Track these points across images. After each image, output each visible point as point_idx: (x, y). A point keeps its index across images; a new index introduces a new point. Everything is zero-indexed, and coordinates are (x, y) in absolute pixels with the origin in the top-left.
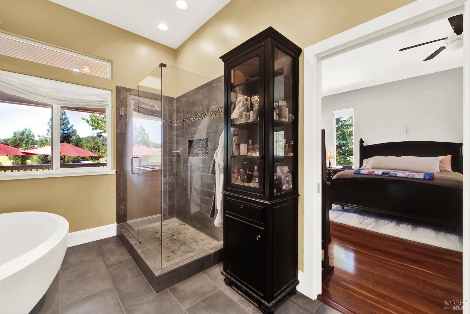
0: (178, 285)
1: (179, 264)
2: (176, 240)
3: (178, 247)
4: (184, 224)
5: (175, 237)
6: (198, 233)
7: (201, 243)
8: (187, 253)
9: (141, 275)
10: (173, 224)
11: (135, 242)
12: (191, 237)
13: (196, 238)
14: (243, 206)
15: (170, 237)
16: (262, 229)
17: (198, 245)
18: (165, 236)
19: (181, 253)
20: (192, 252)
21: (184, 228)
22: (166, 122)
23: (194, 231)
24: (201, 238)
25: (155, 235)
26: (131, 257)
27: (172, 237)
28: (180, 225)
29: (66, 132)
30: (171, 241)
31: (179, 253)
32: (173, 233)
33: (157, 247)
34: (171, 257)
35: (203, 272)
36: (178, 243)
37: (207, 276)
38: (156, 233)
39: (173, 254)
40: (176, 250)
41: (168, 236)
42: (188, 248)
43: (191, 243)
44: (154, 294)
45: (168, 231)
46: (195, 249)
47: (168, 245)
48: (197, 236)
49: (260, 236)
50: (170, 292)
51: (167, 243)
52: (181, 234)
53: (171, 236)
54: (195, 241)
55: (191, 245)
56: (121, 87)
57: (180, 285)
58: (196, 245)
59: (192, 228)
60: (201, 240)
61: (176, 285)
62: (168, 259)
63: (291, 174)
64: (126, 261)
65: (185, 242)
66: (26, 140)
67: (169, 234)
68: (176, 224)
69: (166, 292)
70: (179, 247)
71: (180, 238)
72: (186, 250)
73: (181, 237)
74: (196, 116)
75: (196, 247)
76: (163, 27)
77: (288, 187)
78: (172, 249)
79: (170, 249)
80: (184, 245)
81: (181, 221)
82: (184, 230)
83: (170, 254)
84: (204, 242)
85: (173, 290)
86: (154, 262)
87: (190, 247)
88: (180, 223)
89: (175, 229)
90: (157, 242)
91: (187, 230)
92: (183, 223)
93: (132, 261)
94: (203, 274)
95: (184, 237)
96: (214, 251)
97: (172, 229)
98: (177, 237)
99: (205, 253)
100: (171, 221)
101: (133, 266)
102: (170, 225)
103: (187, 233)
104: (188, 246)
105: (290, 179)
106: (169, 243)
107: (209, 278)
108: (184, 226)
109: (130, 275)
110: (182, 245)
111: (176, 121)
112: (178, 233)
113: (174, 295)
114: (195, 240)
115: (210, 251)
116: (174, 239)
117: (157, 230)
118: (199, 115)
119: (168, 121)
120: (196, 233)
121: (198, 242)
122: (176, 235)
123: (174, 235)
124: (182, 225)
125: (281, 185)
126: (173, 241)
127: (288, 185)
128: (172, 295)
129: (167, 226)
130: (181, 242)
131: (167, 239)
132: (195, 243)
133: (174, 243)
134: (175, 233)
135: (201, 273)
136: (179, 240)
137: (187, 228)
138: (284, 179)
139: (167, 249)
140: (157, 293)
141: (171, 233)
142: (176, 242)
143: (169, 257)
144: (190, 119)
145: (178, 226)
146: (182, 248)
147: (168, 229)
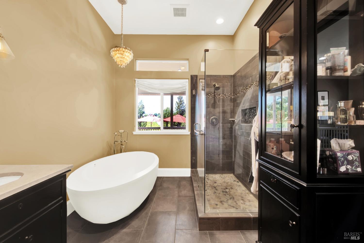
0: (216, 232)
1: (218, 214)
2: (227, 193)
3: (226, 200)
4: (239, 181)
5: (227, 190)
6: (248, 193)
7: (247, 203)
8: (232, 207)
9: (195, 211)
10: (229, 178)
11: (196, 185)
12: (240, 194)
13: (244, 197)
14: (275, 179)
15: (223, 189)
16: (298, 215)
17: (244, 204)
18: (220, 187)
19: (227, 205)
20: (237, 209)
21: (237, 185)
22: (224, 96)
23: (244, 190)
24: (249, 199)
25: (213, 184)
26: (193, 195)
27: (225, 190)
28: (235, 181)
29: (183, 108)
30: (223, 192)
31: (226, 205)
32: (227, 186)
33: (212, 193)
34: (218, 206)
35: (241, 232)
36: (228, 196)
37: (244, 238)
38: (215, 182)
39: (221, 204)
40: (224, 201)
41: (222, 187)
42: (235, 203)
43: (238, 200)
44: (197, 230)
45: (224, 183)
46: (240, 206)
47: (219, 195)
48: (246, 195)
49: (294, 223)
50: (208, 235)
51: (220, 193)
52: (233, 189)
53: (225, 188)
54: (242, 200)
55: (237, 202)
56: (194, 75)
57: (218, 233)
58: (242, 203)
59: (243, 186)
60: (248, 201)
61: (215, 232)
62: (215, 206)
63: (358, 151)
64: (189, 196)
65: (234, 197)
66: (168, 114)
67: (223, 186)
68: (232, 180)
69: (206, 234)
70: (228, 200)
71: (231, 193)
72: (232, 205)
73: (232, 191)
74: (247, 88)
75: (242, 206)
76: (220, 21)
77: (352, 170)
78: (222, 200)
79: (220, 199)
80: (232, 199)
81: (236, 178)
82: (236, 187)
83: (219, 203)
84: (251, 203)
85: (212, 235)
86: (202, 205)
87: (237, 204)
88: (235, 179)
89: (229, 184)
90: (213, 190)
91: (239, 187)
92: (237, 180)
93: (193, 198)
94: (240, 233)
95: (235, 193)
96: (254, 216)
97: (227, 183)
98: (229, 191)
99: (245, 214)
100: (229, 176)
101: (192, 202)
102: (226, 179)
103: (238, 190)
104: (235, 202)
105: (355, 158)
106: (221, 193)
107: (244, 241)
108: (237, 183)
109: (188, 208)
110: (230, 199)
111: (233, 94)
112: (231, 187)
113: (210, 240)
114: (243, 198)
115: (250, 214)
116: (226, 191)
117: (216, 181)
118: (249, 86)
119: (226, 95)
120: (246, 192)
121: (245, 201)
122: (229, 189)
123: (227, 188)
124: (236, 182)
125: (337, 165)
126: (224, 193)
127: (352, 166)
128: (209, 238)
129: (224, 179)
130: (231, 196)
131: (221, 190)
132: (242, 202)
133: (225, 195)
134: (229, 186)
135: (239, 232)
136: (230, 194)
137: (239, 186)
138: (342, 157)
139: (218, 198)
140: (199, 230)
141: (225, 186)
142: (227, 195)
143: (217, 205)
144: (243, 90)
145: (232, 181)
146: (230, 202)
147: (224, 182)
